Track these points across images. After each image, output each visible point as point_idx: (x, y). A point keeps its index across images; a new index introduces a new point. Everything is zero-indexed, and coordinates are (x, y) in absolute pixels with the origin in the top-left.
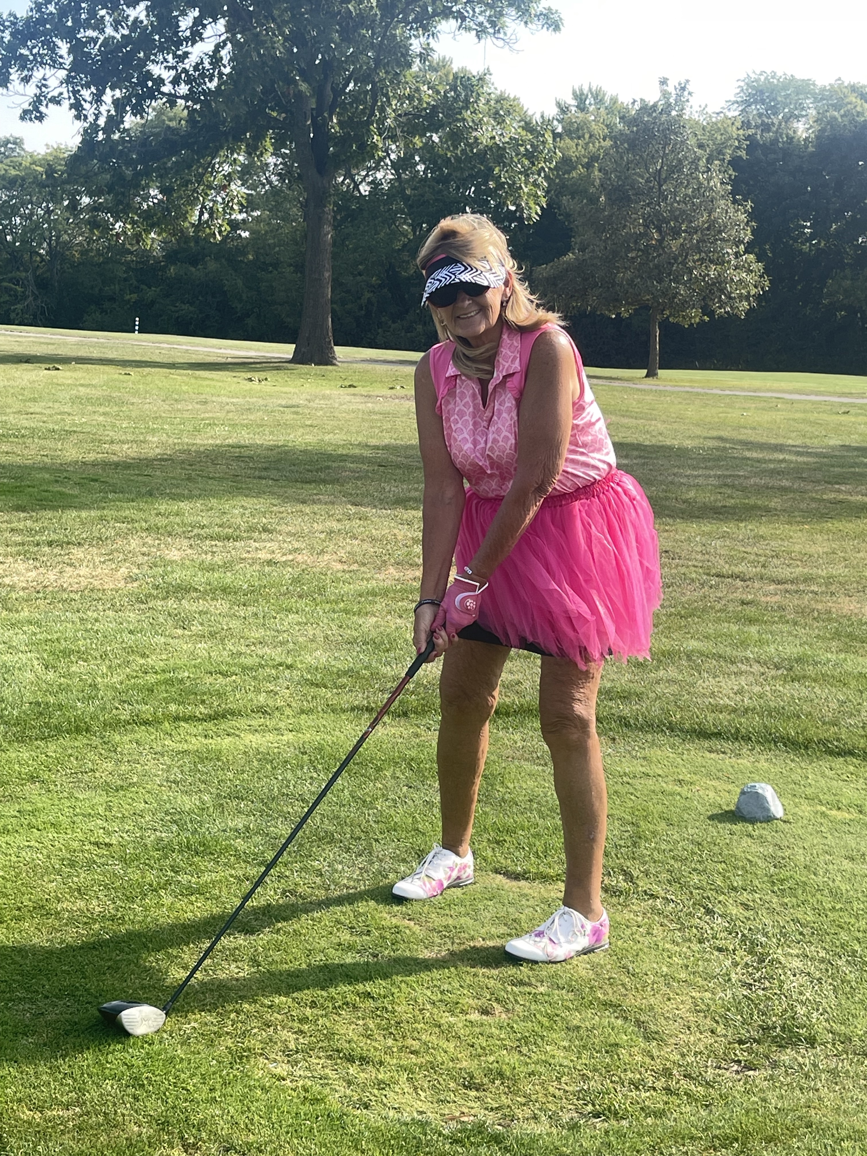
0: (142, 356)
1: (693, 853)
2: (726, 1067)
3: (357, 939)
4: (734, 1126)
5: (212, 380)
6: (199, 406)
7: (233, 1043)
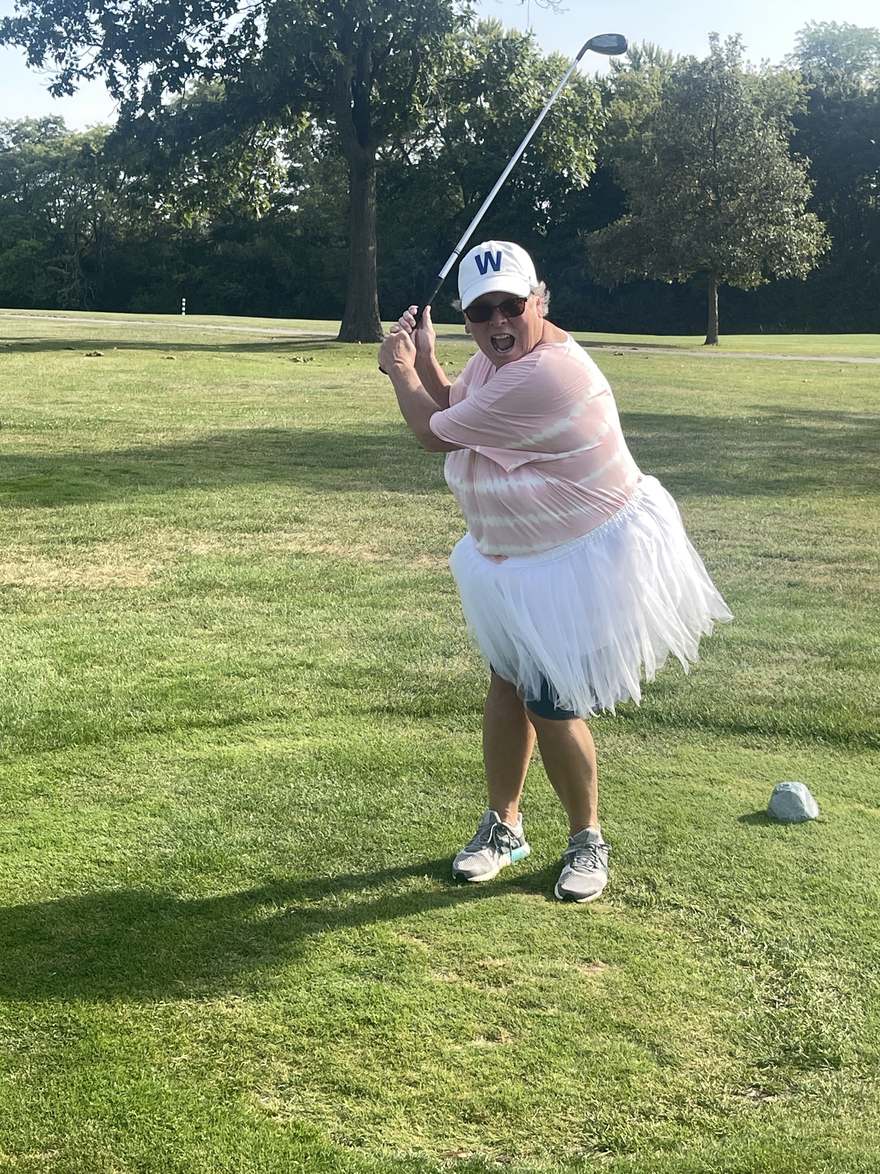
0: (186, 339)
1: (721, 858)
2: (743, 1092)
3: (361, 960)
4: (748, 1159)
5: (257, 361)
6: (240, 390)
7: (223, 1076)
